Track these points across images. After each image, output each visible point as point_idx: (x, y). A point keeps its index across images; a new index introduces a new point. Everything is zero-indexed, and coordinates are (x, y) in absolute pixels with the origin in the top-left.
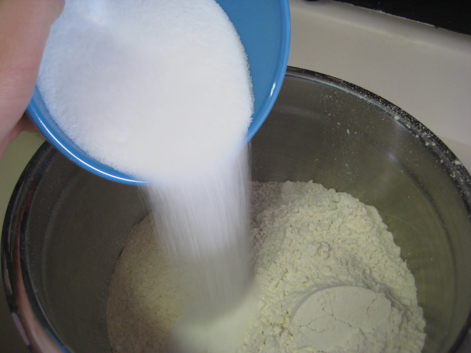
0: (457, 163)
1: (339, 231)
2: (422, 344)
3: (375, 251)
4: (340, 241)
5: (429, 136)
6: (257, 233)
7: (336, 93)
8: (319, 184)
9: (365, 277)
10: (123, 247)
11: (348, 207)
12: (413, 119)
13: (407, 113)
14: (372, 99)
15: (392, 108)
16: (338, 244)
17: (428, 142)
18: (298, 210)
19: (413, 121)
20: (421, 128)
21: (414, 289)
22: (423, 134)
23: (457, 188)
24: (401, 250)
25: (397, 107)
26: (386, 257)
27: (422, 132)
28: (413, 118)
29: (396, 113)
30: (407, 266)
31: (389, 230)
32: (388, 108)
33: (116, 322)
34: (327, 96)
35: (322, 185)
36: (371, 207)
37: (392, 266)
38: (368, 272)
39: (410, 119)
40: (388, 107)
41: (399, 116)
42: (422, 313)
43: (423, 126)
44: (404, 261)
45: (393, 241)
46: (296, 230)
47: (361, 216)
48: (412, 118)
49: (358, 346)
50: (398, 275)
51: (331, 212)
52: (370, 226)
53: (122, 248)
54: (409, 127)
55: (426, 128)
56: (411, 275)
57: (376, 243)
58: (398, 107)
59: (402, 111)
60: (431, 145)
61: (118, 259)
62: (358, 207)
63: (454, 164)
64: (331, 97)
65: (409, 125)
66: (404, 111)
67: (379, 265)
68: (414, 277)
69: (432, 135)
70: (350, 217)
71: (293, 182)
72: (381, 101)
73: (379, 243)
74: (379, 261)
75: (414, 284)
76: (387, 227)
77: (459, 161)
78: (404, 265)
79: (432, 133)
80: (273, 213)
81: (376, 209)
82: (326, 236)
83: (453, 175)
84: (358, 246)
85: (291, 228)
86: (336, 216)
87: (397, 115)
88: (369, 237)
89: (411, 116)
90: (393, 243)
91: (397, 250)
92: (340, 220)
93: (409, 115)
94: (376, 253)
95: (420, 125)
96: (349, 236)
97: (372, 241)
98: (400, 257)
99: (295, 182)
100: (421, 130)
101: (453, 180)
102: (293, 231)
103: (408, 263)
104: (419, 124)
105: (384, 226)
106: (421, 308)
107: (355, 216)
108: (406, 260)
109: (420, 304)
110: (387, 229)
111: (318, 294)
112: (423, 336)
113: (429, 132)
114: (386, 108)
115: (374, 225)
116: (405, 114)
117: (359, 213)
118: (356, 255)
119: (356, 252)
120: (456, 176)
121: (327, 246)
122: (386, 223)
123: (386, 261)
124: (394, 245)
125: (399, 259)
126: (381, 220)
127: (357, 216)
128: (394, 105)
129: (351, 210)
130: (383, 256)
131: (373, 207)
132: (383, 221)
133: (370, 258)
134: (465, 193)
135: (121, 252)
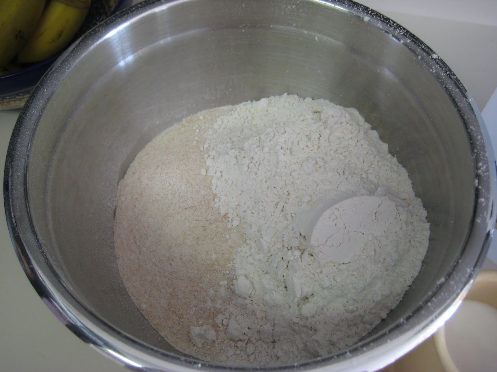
0: (435, 56)
1: (329, 142)
2: (428, 233)
3: (367, 154)
4: (332, 152)
5: (402, 32)
6: (249, 162)
7: (299, 2)
8: (294, 95)
9: (364, 182)
10: (116, 206)
11: (333, 116)
12: (383, 17)
13: (376, 12)
14: (338, 3)
15: (359, 9)
16: (331, 155)
17: (402, 40)
18: (285, 130)
19: (383, 19)
20: (392, 25)
21: (409, 182)
22: (397, 32)
23: (439, 82)
24: (388, 145)
25: (364, 6)
26: (377, 157)
27: (395, 29)
28: (383, 15)
29: (365, 14)
30: (397, 160)
31: (373, 128)
32: (356, 10)
33: (134, 282)
34: (289, 7)
35: (297, 95)
36: (351, 108)
37: (384, 165)
38: (364, 176)
39: (380, 17)
40: (356, 8)
41: (368, 17)
42: (421, 204)
43: (394, 22)
44: (393, 156)
45: (378, 138)
46: (288, 151)
47: (346, 122)
48: (381, 16)
49: (375, 250)
50: (392, 172)
51: (317, 124)
52: (356, 130)
53: (114, 207)
54: (381, 27)
55: (398, 25)
56: (404, 169)
57: (365, 146)
58: (366, 7)
59: (370, 10)
60: (406, 42)
61: (114, 219)
62: (342, 114)
63: (432, 58)
64: (293, 7)
65: (380, 25)
66: (372, 10)
67: (373, 166)
68: (407, 170)
69: (405, 31)
70: (336, 126)
71: (267, 98)
72: (346, 3)
73: (369, 145)
74: (371, 162)
75: (408, 177)
76: (371, 127)
77: (436, 54)
78: (395, 160)
79: (404, 29)
80: (259, 138)
81: (356, 110)
82: (318, 150)
83: (433, 71)
84: (350, 153)
85: (282, 151)
86: (323, 128)
87: (366, 15)
88: (357, 141)
89: (380, 13)
90: (380, 141)
91: (385, 147)
92: (328, 131)
93: (378, 13)
94: (368, 155)
95: (392, 23)
96: (340, 145)
97: (362, 145)
98: (389, 153)
99: (268, 98)
100: (393, 28)
101: (434, 75)
102: (285, 153)
103: (397, 158)
104: (389, 22)
105: (368, 126)
106: (419, 200)
107: (341, 124)
108: (396, 155)
109: (417, 195)
110: (371, 128)
111: (328, 212)
112: (427, 225)
113: (401, 29)
114: (353, 10)
115: (359, 128)
116: (374, 12)
117: (344, 120)
118: (350, 162)
119: (349, 159)
120: (436, 71)
121: (322, 160)
122: (369, 123)
123: (378, 161)
124: (381, 142)
125: (389, 156)
126: (364, 120)
127: (342, 123)
128: (360, 5)
129: (336, 119)
130: (374, 157)
131: (353, 108)
132: (366, 121)
133: (364, 162)
134: (447, 86)
135: (115, 212)
